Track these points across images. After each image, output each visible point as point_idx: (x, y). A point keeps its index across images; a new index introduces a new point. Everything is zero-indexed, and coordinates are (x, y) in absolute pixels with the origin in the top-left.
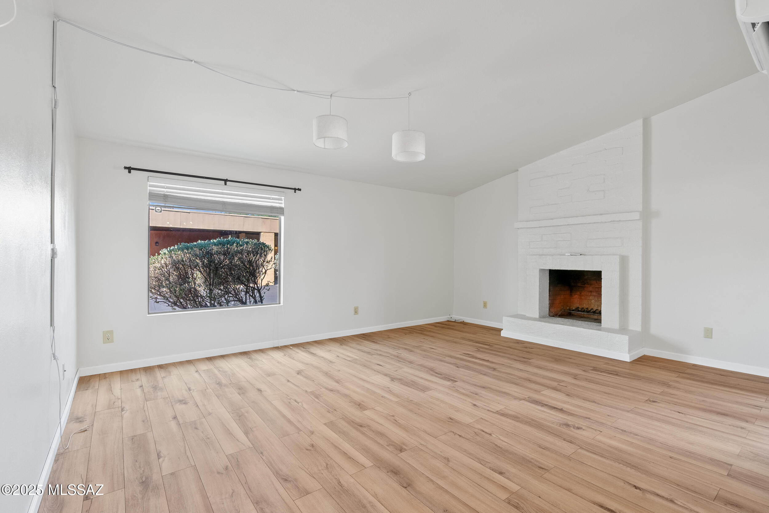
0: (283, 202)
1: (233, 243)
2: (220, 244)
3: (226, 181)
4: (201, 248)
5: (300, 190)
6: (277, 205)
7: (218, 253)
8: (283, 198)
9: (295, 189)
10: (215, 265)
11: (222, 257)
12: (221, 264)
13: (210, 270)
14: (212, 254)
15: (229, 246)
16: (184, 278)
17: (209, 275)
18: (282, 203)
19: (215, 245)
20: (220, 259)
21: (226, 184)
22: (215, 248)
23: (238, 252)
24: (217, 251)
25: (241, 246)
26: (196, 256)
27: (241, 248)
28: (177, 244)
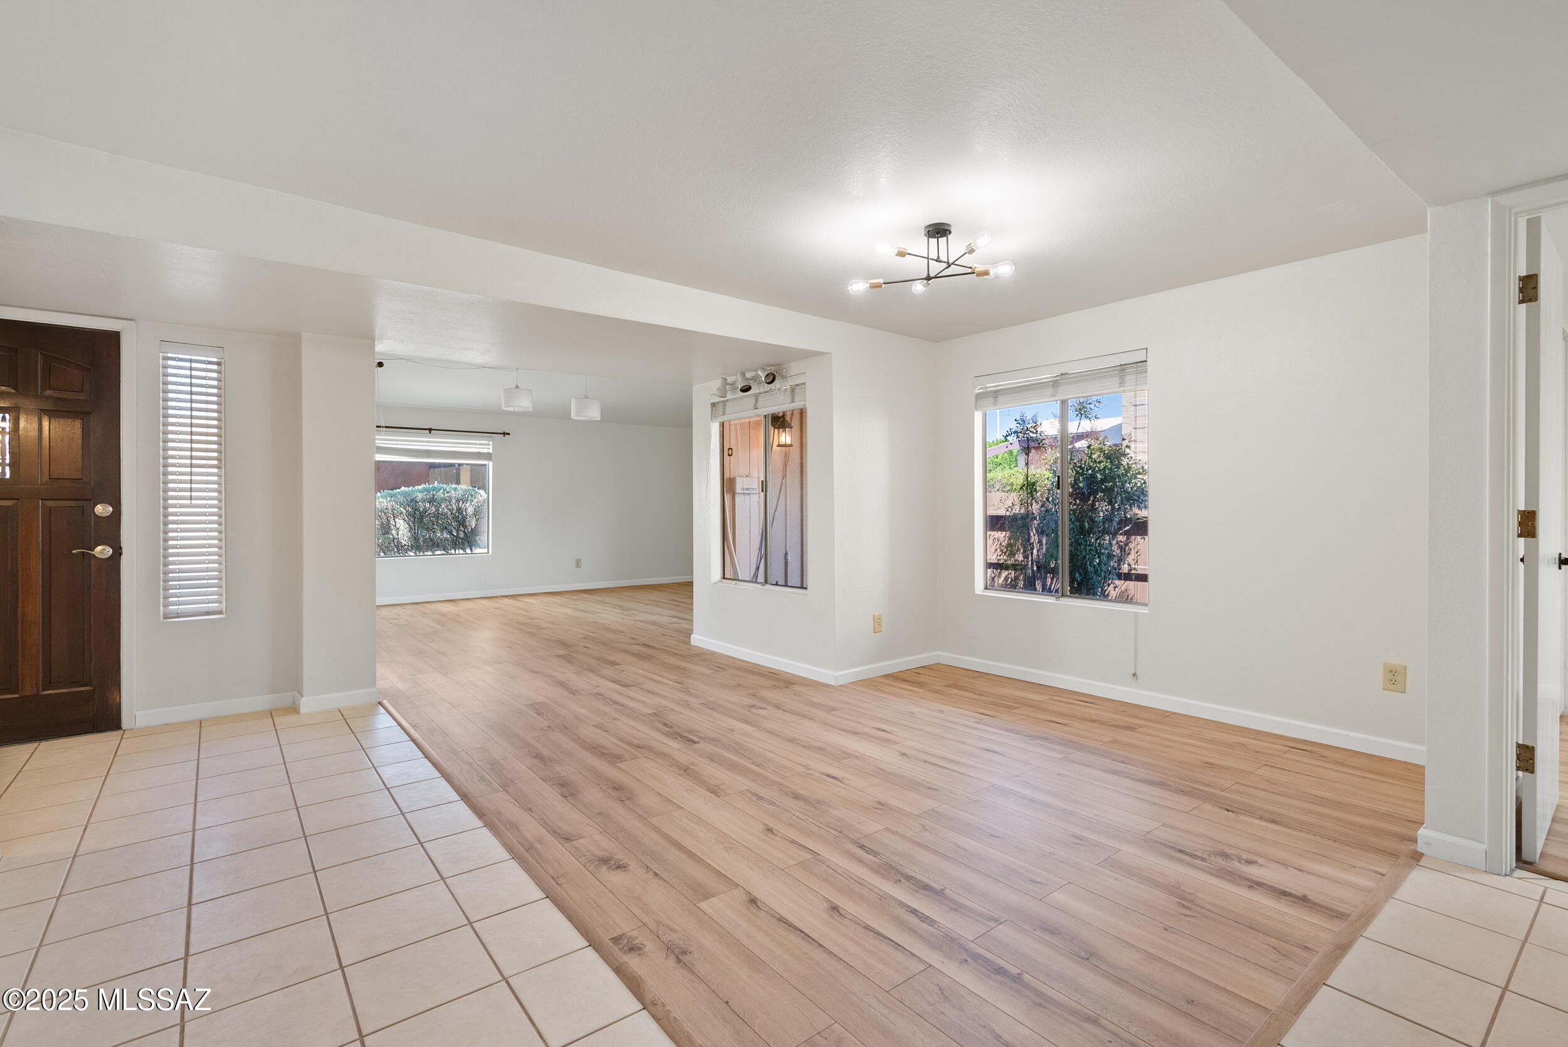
0: (491, 447)
1: (440, 490)
2: (426, 491)
3: (430, 430)
4: (405, 495)
5: (509, 434)
6: (486, 451)
7: (424, 501)
8: (491, 443)
9: (504, 434)
10: (420, 513)
11: (428, 505)
12: (426, 512)
13: (415, 518)
14: (416, 502)
15: (435, 492)
16: (386, 529)
17: (414, 523)
18: (489, 449)
19: (420, 492)
20: (425, 506)
21: (430, 432)
22: (420, 496)
23: (444, 500)
24: (423, 498)
25: (448, 493)
26: (401, 504)
27: (449, 495)
28: (380, 492)
